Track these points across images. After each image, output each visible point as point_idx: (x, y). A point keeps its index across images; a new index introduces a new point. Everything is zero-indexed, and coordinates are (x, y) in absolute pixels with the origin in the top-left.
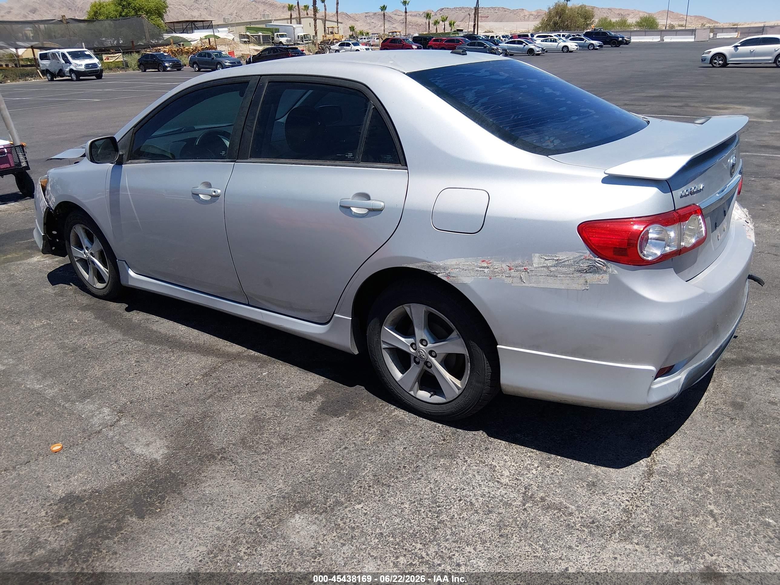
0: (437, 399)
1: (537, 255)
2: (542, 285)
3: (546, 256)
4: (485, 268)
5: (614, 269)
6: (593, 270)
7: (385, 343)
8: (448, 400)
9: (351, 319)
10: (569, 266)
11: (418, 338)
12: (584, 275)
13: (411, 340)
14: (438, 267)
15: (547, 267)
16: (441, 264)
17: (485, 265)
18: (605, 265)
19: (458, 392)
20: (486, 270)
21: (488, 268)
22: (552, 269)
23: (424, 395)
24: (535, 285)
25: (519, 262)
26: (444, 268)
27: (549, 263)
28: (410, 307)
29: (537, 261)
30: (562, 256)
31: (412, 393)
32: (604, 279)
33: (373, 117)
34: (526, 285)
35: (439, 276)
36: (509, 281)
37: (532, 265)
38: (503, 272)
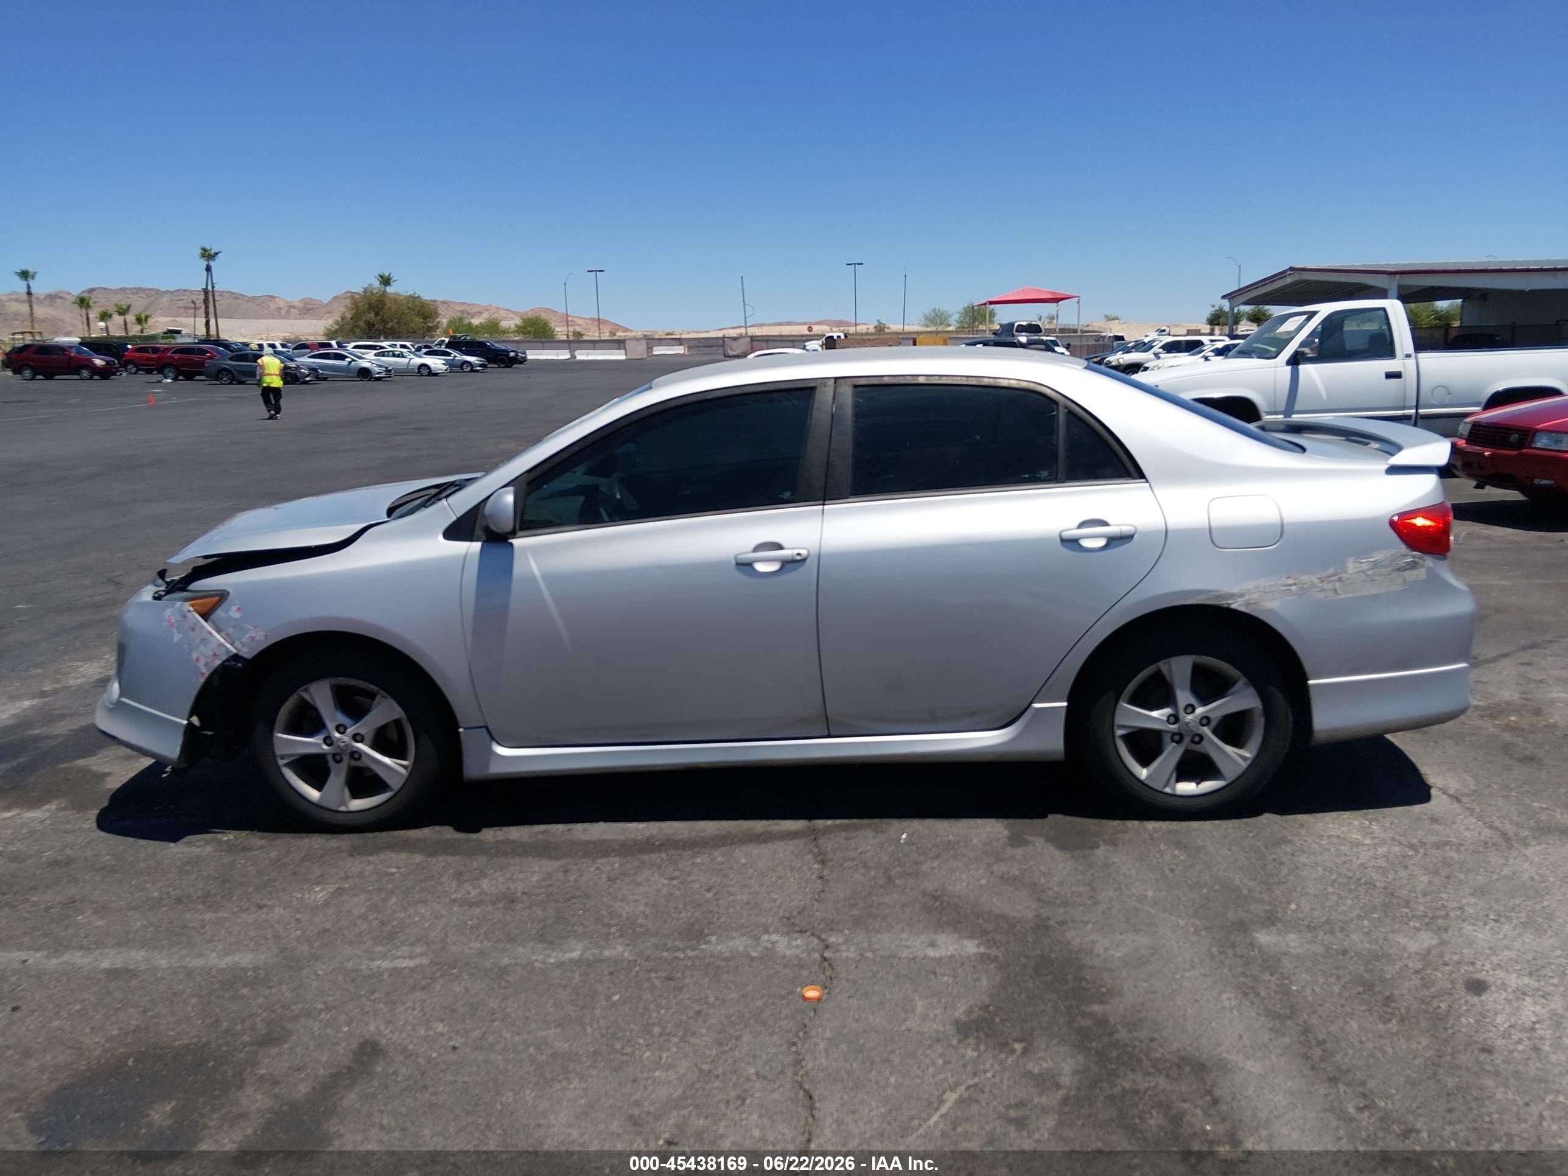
0: (1208, 786)
1: (1351, 560)
2: (1359, 594)
3: (1363, 559)
4: (1290, 585)
5: (1429, 562)
6: (1413, 565)
7: (1121, 727)
8: (1229, 781)
9: (1065, 704)
10: (1388, 566)
11: (1181, 705)
12: (1402, 573)
13: (1167, 711)
14: (1232, 596)
15: (1364, 572)
16: (1235, 590)
17: (1291, 581)
18: (1421, 558)
19: (1244, 765)
20: (1293, 588)
21: (1295, 584)
22: (1369, 572)
23: (1187, 788)
24: (1351, 595)
25: (1331, 571)
26: (1241, 595)
27: (1365, 567)
28: (1169, 664)
29: (1351, 566)
30: (1378, 556)
31: (1168, 790)
32: (1420, 574)
33: (1068, 423)
34: (1343, 596)
35: (1234, 606)
36: (1321, 596)
37: (1346, 572)
38: (1313, 586)
